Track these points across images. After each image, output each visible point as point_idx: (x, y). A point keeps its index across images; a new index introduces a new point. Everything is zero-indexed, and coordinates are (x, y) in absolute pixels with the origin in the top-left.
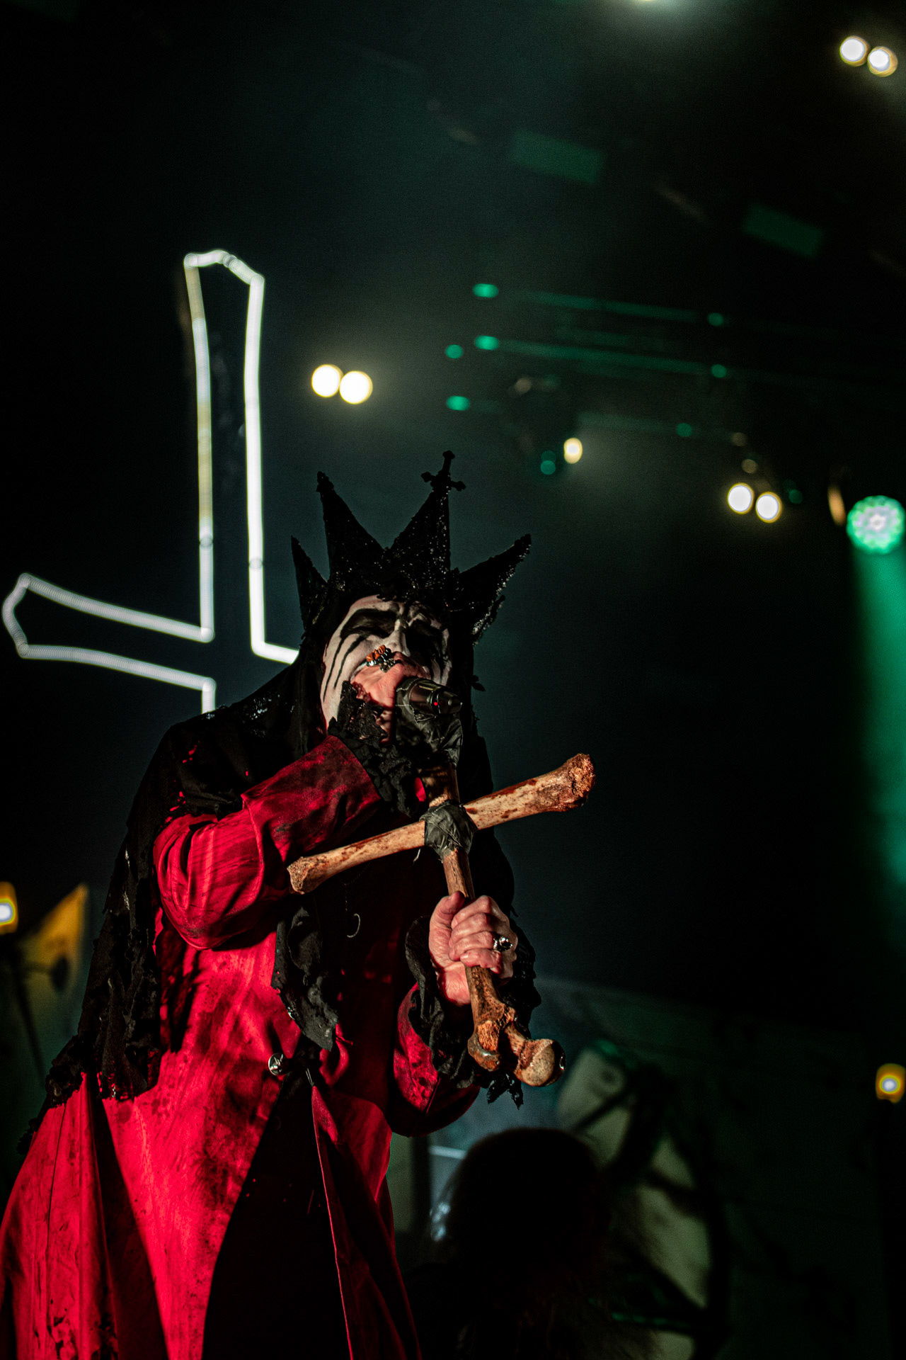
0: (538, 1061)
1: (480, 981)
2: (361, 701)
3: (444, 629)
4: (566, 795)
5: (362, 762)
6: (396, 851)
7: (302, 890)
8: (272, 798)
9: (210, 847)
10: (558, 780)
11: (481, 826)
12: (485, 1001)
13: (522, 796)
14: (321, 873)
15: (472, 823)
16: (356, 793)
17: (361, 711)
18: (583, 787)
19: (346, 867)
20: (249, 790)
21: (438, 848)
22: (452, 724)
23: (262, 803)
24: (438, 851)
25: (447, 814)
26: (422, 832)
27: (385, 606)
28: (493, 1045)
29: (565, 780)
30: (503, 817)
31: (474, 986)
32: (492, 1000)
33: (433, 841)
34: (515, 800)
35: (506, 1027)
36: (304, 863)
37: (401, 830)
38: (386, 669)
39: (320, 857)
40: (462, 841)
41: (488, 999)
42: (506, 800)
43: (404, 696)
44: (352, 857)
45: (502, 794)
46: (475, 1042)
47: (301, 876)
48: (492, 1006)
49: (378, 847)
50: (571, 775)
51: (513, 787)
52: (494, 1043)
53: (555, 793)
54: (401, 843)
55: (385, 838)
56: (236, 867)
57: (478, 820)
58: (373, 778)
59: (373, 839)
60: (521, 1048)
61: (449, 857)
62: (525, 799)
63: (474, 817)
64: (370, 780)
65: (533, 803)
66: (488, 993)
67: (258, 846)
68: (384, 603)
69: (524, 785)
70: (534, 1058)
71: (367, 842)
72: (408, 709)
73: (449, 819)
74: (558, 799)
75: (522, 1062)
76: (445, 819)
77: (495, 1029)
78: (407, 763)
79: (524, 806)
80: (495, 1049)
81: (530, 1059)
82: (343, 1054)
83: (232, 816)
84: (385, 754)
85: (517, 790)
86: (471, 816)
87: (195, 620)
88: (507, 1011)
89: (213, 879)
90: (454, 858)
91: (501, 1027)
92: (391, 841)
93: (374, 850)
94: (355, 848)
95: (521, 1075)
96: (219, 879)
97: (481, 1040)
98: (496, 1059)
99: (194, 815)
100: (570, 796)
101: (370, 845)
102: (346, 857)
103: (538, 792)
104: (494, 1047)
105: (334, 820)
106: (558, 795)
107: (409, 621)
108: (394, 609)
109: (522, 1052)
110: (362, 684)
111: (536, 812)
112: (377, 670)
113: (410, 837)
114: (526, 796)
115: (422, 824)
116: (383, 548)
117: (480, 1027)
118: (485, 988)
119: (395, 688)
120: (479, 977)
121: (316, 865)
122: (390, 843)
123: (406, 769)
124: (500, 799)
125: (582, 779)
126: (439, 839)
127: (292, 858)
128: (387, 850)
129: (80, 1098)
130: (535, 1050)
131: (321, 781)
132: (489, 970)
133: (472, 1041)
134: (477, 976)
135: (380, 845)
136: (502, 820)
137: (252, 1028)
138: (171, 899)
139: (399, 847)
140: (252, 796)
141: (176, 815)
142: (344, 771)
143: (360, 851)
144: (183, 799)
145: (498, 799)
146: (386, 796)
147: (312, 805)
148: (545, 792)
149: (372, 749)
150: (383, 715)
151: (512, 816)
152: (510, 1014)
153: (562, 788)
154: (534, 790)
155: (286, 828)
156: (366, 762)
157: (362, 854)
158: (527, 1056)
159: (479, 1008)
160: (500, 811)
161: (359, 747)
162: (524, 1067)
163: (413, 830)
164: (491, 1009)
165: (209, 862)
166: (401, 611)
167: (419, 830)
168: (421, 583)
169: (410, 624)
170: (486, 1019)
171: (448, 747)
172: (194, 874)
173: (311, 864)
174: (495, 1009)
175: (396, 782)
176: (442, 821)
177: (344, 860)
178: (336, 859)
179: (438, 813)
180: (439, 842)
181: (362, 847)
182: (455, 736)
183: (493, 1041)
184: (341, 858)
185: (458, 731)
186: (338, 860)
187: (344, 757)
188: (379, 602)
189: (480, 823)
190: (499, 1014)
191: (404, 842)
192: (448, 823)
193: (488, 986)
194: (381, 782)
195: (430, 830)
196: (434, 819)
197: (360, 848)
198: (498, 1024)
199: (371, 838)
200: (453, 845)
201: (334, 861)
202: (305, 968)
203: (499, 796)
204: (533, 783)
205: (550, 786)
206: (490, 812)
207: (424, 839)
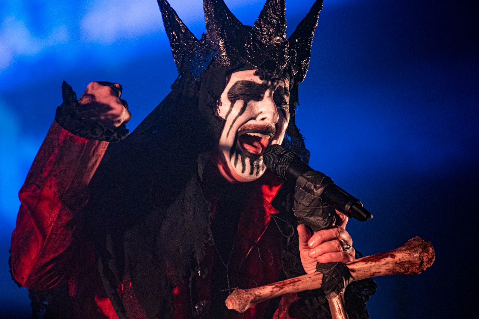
4: (415, 268)
10: (411, 258)
13: (384, 264)
18: (428, 265)
26: (320, 281)
29: (416, 259)
30: (371, 275)
33: (326, 287)
34: (380, 266)
36: (247, 296)
42: (374, 266)
49: (293, 289)
50: (421, 257)
51: (379, 258)
53: (406, 265)
54: (307, 287)
57: (356, 276)
61: (335, 299)
62: (387, 266)
63: (353, 274)
65: (392, 269)
69: (387, 257)
74: (408, 269)
79: (385, 270)
85: (382, 260)
92: (301, 285)
93: (290, 290)
94: (278, 289)
100: (417, 269)
101: (288, 287)
103: (396, 263)
106: (408, 267)
107: (274, 88)
108: (266, 82)
113: (313, 283)
114: (388, 265)
121: (255, 299)
125: (428, 260)
126: (331, 287)
136: (370, 277)
143: (282, 291)
148: (400, 264)
151: (376, 275)
153: (412, 264)
154: (393, 261)
157: (282, 292)
160: (370, 272)
166: (269, 83)
167: (319, 279)
176: (335, 276)
178: (266, 295)
181: (284, 288)
189: (356, 278)
195: (326, 280)
203: (370, 262)
204: (393, 256)
205: (405, 260)
206: (363, 272)
207: (321, 285)
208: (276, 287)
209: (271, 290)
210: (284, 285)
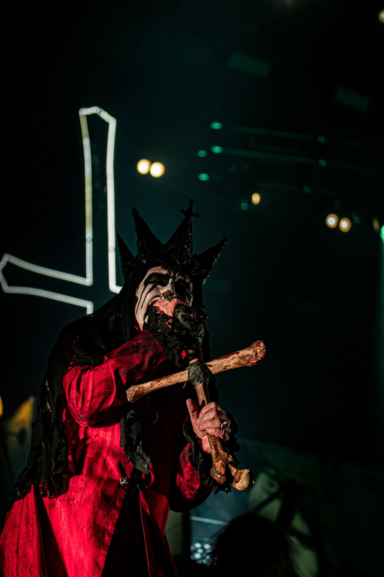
0: (243, 479)
1: (215, 443)
2: (159, 314)
3: (191, 283)
4: (253, 359)
5: (160, 342)
6: (175, 383)
7: (132, 401)
8: (119, 358)
9: (91, 380)
10: (249, 352)
11: (214, 373)
12: (218, 452)
13: (232, 359)
14: (141, 393)
15: (210, 372)
16: (156, 356)
17: (159, 319)
18: (260, 355)
19: (152, 390)
20: (108, 354)
21: (194, 382)
22: (200, 326)
23: (114, 360)
24: (194, 384)
25: (199, 367)
26: (187, 375)
27: (165, 272)
28: (223, 472)
29: (253, 352)
30: (224, 369)
31: (213, 445)
32: (221, 451)
33: (192, 379)
34: (229, 361)
35: (228, 464)
36: (133, 388)
37: (178, 374)
38: (170, 300)
39: (141, 386)
40: (205, 379)
41: (219, 451)
42: (225, 361)
43: (179, 313)
44: (155, 386)
45: (223, 358)
46: (214, 470)
47: (132, 394)
48: (221, 454)
49: (167, 381)
50: (255, 350)
51: (228, 355)
52: (223, 471)
53: (247, 358)
54: (177, 380)
55: (170, 377)
56: (102, 389)
57: (212, 370)
58: (165, 350)
59: (165, 378)
60: (235, 473)
61: (199, 386)
62: (234, 361)
63: (211, 369)
64: (163, 350)
65: (238, 362)
66: (219, 448)
67: (114, 380)
68: (164, 270)
69: (233, 354)
70: (242, 478)
71: (162, 379)
72: (181, 319)
73: (199, 369)
74: (249, 361)
75: (236, 480)
76: (198, 369)
77: (223, 465)
78: (181, 343)
79: (233, 364)
80: (224, 473)
81: (240, 478)
82: (153, 476)
83: (100, 366)
84: (170, 339)
85: (230, 357)
86: (209, 368)
87: (84, 275)
88: (228, 456)
89: (92, 394)
90: (201, 387)
91: (226, 464)
92: (173, 379)
93: (165, 382)
94: (156, 382)
95: (235, 486)
96: (95, 394)
97: (217, 470)
98: (224, 478)
99: (81, 366)
100: (255, 360)
101: (164, 380)
102: (152, 386)
103: (240, 357)
104: (223, 473)
105: (147, 368)
106: (249, 359)
107: (176, 279)
108: (169, 273)
109: (236, 475)
110: (159, 307)
111: (239, 366)
112: (166, 301)
113: (182, 377)
114: (234, 359)
115: (187, 371)
116: (163, 244)
117: (216, 464)
118: (218, 446)
119: (175, 309)
120: (215, 441)
121: (139, 389)
122: (172, 380)
123: (180, 346)
124: (222, 361)
125: (260, 352)
126: (195, 378)
127: (128, 386)
128: (171, 383)
129: (31, 496)
130: (242, 474)
131: (141, 351)
132: (219, 438)
133: (213, 470)
134: (214, 440)
135: (168, 381)
136: (223, 370)
137: (112, 464)
138: (73, 404)
139: (177, 382)
140: (110, 357)
141: (73, 366)
142: (152, 347)
144: (76, 359)
145: (221, 361)
146: (170, 358)
147: (138, 362)
148: (243, 357)
149: (165, 337)
150: (169, 321)
151: (228, 368)
152: (230, 458)
153: (251, 356)
154: (238, 356)
155: (126, 372)
156: (161, 343)
157: (159, 384)
158: (238, 477)
159: (216, 455)
160: (223, 366)
161: (158, 336)
162: (237, 482)
163: (183, 374)
164: (221, 455)
165: (90, 387)
166: (172, 274)
167: (185, 374)
168: (181, 261)
169: (176, 280)
170: (219, 460)
171: (198, 337)
172: (83, 392)
173: (137, 389)
174: (223, 455)
175: (175, 352)
176: (196, 370)
177: (151, 387)
178: (148, 387)
179: (195, 366)
180: (195, 380)
181: (160, 381)
182: (202, 332)
183: (223, 470)
184: (150, 386)
185: (202, 329)
186: (149, 387)
187: (152, 339)
188: (162, 270)
189: (213, 372)
190: (225, 458)
191: (179, 379)
192: (199, 371)
193: (219, 445)
194: (168, 352)
195: (191, 374)
196: (193, 369)
197: (159, 382)
198: (225, 462)
199: (164, 377)
200: (201, 381)
201: (147, 388)
202: (134, 436)
203: (222, 359)
204: (238, 353)
205: (245, 355)
206: (218, 366)
207: (188, 378)
208: (155, 381)
209: (151, 383)
210: (160, 379)
